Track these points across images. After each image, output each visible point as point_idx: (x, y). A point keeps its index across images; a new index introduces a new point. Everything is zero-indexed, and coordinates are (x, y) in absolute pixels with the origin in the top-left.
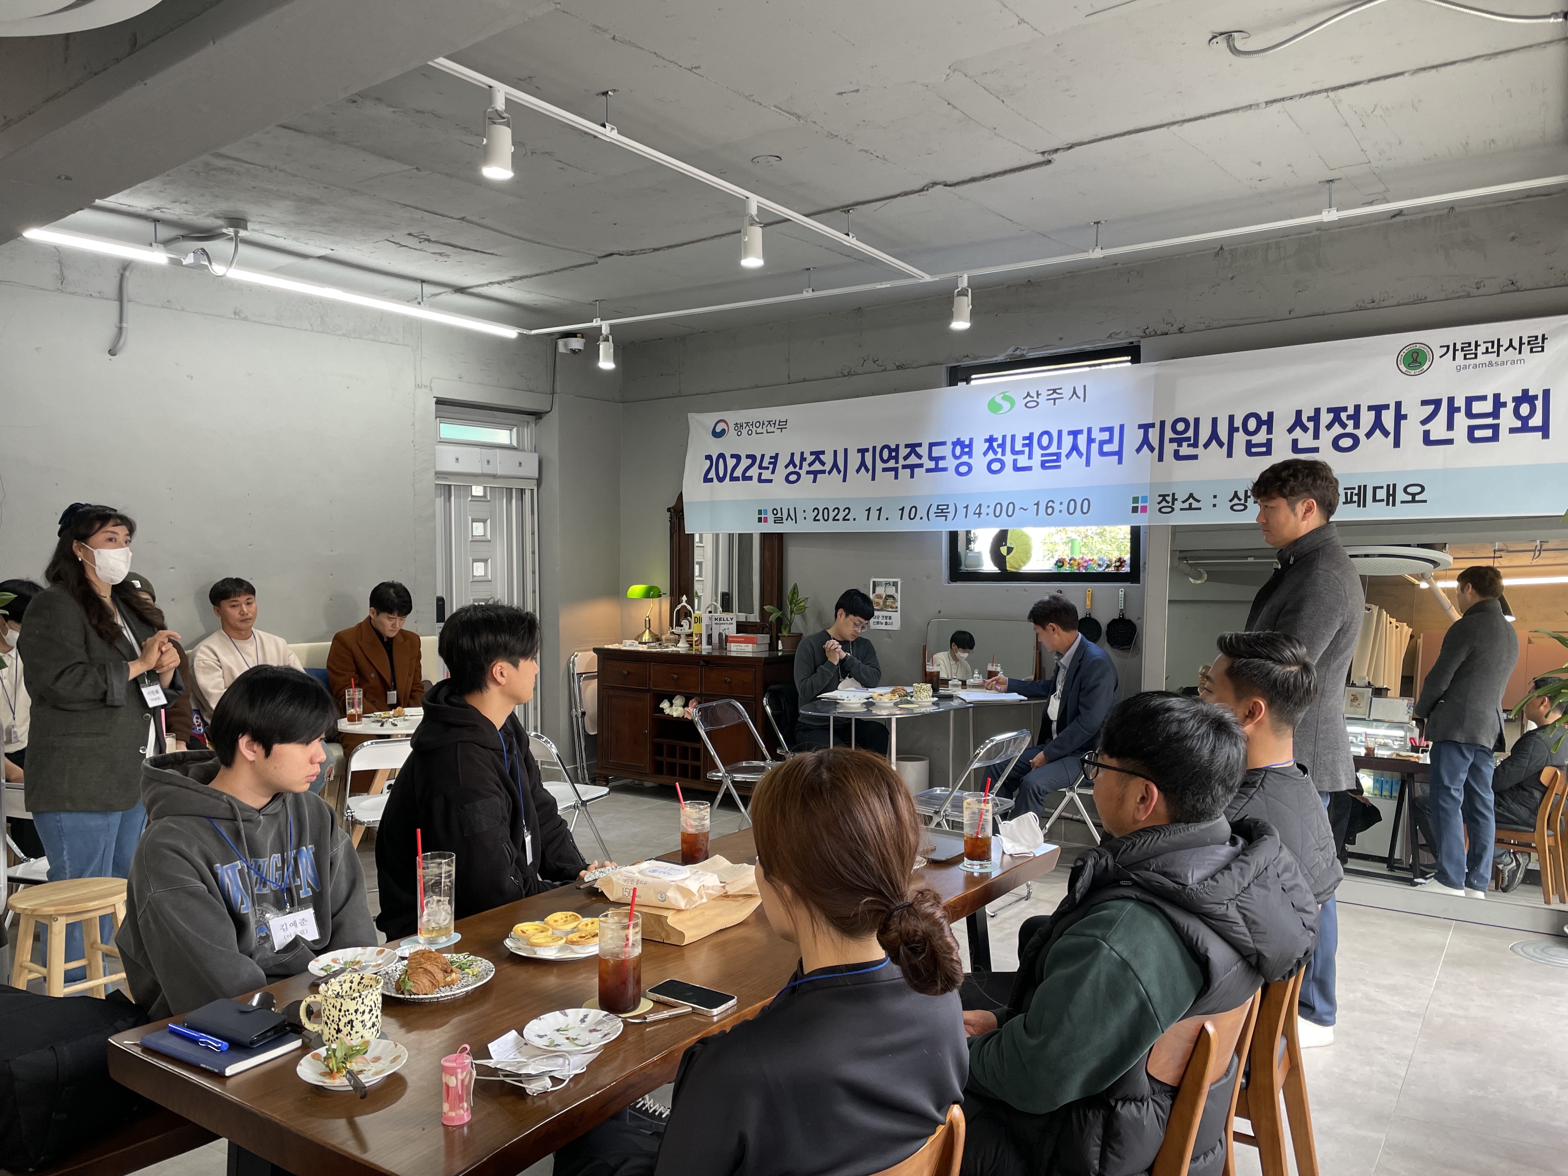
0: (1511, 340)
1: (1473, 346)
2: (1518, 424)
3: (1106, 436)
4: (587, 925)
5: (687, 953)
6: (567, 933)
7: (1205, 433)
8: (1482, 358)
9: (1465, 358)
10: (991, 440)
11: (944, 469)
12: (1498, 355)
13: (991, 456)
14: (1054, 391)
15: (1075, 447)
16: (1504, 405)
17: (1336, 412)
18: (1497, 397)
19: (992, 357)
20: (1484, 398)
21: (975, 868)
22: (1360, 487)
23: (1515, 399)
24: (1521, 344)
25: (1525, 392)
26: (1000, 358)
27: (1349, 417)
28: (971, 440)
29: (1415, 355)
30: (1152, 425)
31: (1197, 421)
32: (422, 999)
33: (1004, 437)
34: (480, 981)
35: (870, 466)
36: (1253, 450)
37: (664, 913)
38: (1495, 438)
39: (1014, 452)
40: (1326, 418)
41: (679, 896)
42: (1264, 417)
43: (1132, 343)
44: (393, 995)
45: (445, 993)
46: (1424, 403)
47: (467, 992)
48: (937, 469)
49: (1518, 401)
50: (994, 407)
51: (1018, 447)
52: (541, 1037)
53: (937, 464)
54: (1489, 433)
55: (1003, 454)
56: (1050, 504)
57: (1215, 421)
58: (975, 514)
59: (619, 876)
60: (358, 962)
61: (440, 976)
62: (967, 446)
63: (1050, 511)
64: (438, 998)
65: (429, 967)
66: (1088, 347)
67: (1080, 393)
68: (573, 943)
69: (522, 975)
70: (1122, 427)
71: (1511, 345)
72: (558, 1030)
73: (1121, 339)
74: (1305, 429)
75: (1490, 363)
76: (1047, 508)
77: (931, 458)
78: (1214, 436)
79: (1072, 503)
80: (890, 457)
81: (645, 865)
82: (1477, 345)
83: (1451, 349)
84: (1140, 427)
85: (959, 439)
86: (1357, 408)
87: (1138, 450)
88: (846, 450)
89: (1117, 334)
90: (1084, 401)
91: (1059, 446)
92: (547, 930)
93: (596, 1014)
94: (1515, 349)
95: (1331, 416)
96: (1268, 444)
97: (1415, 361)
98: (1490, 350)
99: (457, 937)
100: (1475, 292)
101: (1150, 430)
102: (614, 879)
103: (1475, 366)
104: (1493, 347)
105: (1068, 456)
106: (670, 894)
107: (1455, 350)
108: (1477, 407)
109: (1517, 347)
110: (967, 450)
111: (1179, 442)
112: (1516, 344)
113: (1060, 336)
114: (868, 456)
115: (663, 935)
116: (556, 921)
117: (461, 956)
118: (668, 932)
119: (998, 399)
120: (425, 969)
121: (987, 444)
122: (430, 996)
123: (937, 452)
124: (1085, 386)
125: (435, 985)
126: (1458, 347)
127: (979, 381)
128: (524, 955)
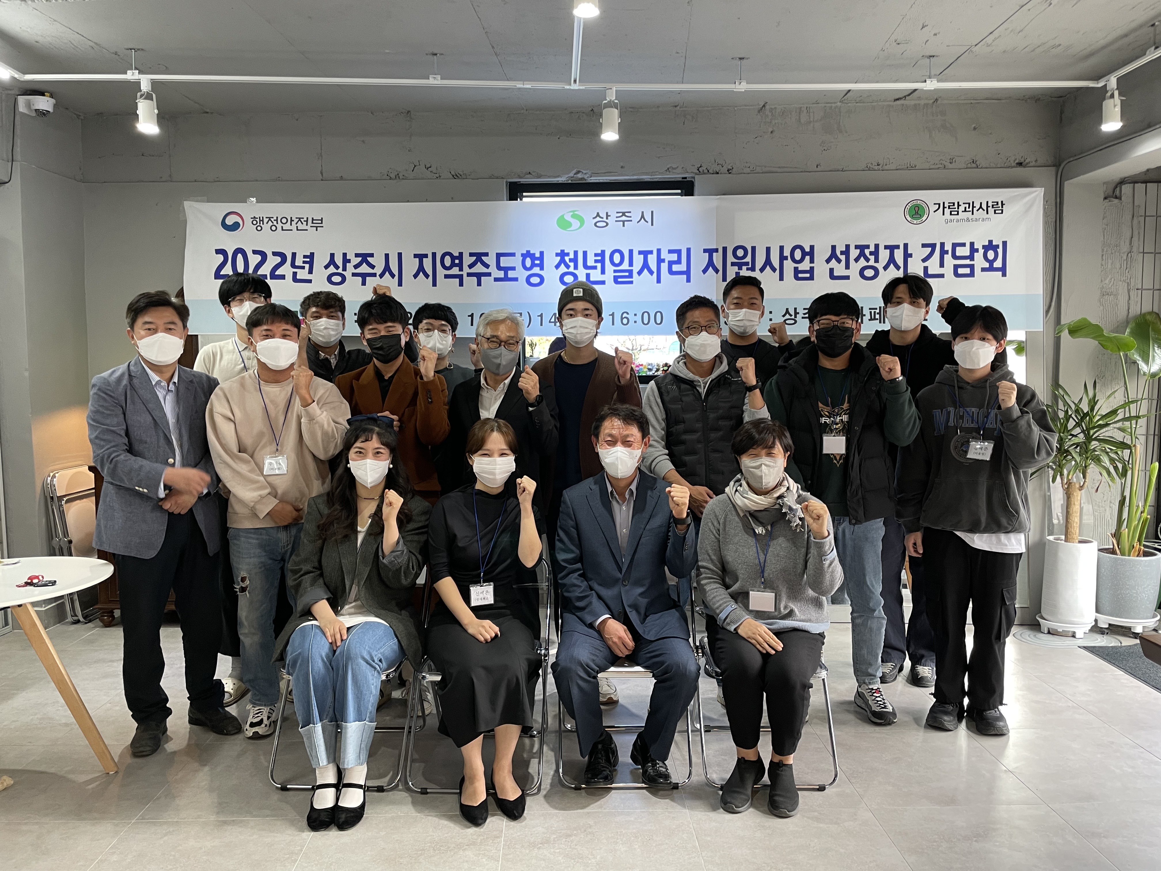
14: (624, 214)
29: (917, 209)
50: (563, 224)
67: (648, 217)
90: (652, 224)
97: (917, 213)
119: (568, 217)
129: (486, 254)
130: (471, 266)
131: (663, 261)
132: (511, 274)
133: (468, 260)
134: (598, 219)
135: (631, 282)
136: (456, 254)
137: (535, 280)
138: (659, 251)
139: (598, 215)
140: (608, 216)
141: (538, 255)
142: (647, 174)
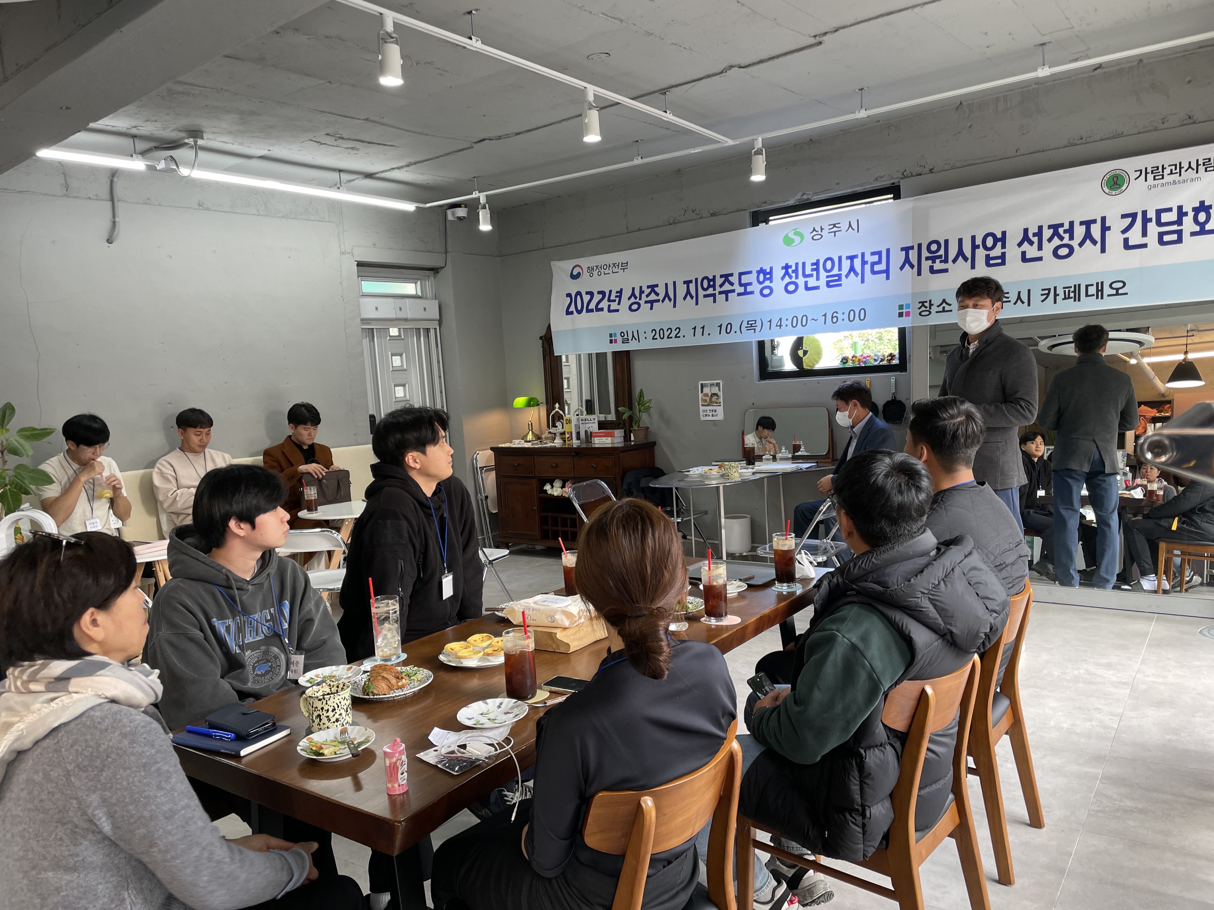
0: (1190, 163)
1: (1160, 169)
2: (1197, 229)
3: (876, 258)
4: (498, 642)
5: (572, 657)
6: (484, 649)
7: (953, 251)
8: (1168, 178)
9: (1155, 179)
10: (787, 267)
11: (752, 293)
12: (1180, 175)
13: (787, 280)
14: (834, 225)
15: (852, 269)
16: (1186, 214)
17: (1055, 228)
18: (1180, 208)
19: (784, 202)
20: (1170, 210)
21: (784, 588)
22: (1075, 286)
23: (1194, 209)
24: (1198, 165)
25: (1202, 203)
26: (791, 202)
27: (1065, 231)
28: (771, 268)
29: (1115, 179)
30: (912, 248)
31: (946, 242)
32: (382, 698)
33: (797, 264)
34: (423, 683)
35: (694, 294)
36: (991, 262)
37: (554, 631)
38: (1179, 240)
39: (805, 276)
40: (1047, 233)
41: (564, 618)
42: (999, 236)
43: (893, 184)
44: (361, 696)
45: (398, 693)
46: (1124, 216)
47: (414, 692)
48: (745, 293)
49: (1196, 210)
50: (788, 241)
51: (808, 271)
52: (470, 719)
53: (745, 289)
54: (1174, 237)
55: (797, 278)
56: (835, 315)
57: (960, 241)
58: (777, 326)
59: (519, 606)
60: (335, 676)
61: (394, 681)
62: (768, 273)
63: (835, 320)
64: (393, 697)
65: (385, 675)
66: (859, 189)
67: (854, 226)
68: (488, 655)
69: (453, 678)
70: (888, 251)
71: (1190, 167)
72: (482, 714)
73: (885, 181)
74: (1031, 243)
75: (1174, 181)
76: (832, 318)
77: (741, 284)
78: (960, 252)
79: (852, 313)
80: (709, 286)
81: (538, 598)
82: (1163, 168)
83: (1143, 173)
84: (902, 249)
85: (761, 268)
86: (1072, 224)
87: (902, 268)
88: (674, 283)
89: (882, 177)
90: (858, 231)
91: (840, 269)
92: (469, 647)
93: (509, 702)
94: (1193, 169)
95: (1052, 231)
96: (1003, 256)
97: (1115, 183)
98: (1174, 171)
99: (404, 656)
100: (1162, 126)
101: (910, 251)
102: (516, 609)
103: (1163, 185)
104: (1176, 169)
105: (847, 276)
106: (558, 617)
107: (1146, 173)
108: (1166, 217)
109: (1195, 168)
110: (768, 276)
111: (933, 259)
112: (1194, 165)
113: (837, 182)
114: (692, 286)
115: (554, 646)
116: (475, 641)
117: (408, 668)
118: (557, 644)
119: (791, 235)
120: (383, 677)
121: (784, 271)
122: (387, 696)
123: (745, 279)
124: (858, 221)
125: (391, 688)
126: (1149, 170)
127: (775, 221)
128: (454, 665)
129: (731, 275)
130: (721, 286)
131: (866, 263)
132: (749, 289)
133: (719, 281)
134: (815, 233)
135: (840, 285)
136: (711, 277)
137: (766, 292)
138: (863, 255)
139: (814, 230)
140: (822, 229)
141: (768, 271)
142: (858, 186)
